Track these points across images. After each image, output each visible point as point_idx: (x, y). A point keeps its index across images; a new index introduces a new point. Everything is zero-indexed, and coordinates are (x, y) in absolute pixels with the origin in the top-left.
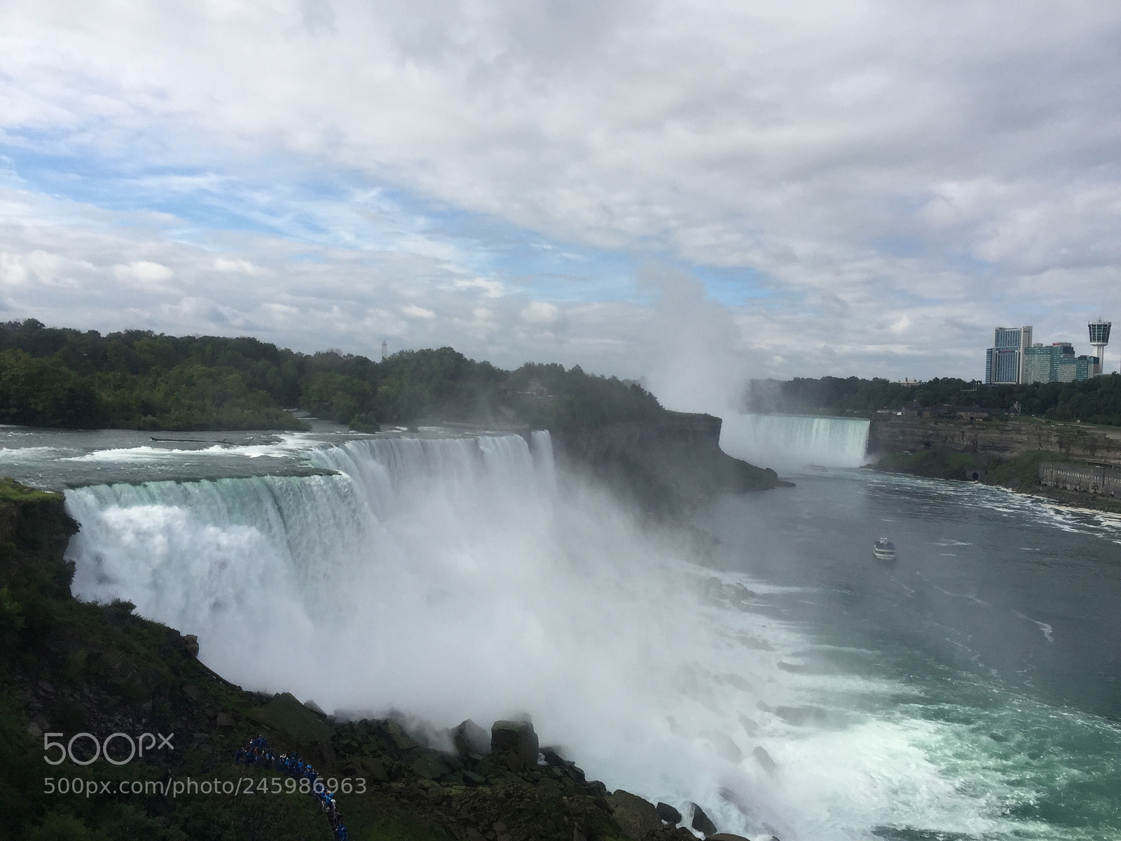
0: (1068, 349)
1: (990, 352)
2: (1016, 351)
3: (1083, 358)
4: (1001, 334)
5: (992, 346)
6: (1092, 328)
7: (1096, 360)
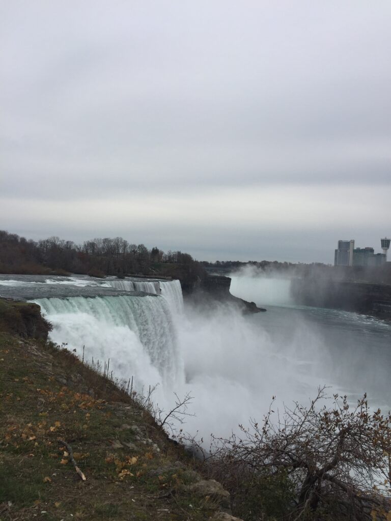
0: (372, 250)
1: (336, 251)
2: (348, 251)
3: (379, 254)
4: (341, 243)
5: (337, 248)
6: (383, 241)
7: (385, 256)
